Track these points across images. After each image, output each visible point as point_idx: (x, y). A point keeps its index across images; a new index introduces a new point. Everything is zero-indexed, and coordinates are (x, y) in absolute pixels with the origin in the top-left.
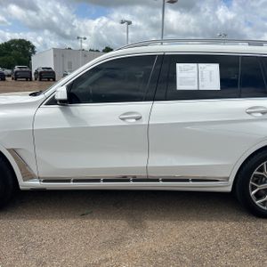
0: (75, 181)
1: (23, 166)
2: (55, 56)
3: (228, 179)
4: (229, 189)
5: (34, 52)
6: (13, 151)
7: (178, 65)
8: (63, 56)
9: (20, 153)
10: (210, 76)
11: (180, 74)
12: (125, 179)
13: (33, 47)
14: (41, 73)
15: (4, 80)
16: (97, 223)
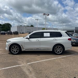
0: (30, 49)
1: (23, 47)
2: (17, 28)
3: (51, 49)
4: (52, 50)
5: (11, 27)
6: (21, 45)
7: (44, 33)
8: (20, 28)
9: (22, 45)
10: (48, 35)
11: (44, 34)
12: (37, 49)
13: (11, 25)
14: (15, 33)
15: (5, 34)
16: (33, 55)
